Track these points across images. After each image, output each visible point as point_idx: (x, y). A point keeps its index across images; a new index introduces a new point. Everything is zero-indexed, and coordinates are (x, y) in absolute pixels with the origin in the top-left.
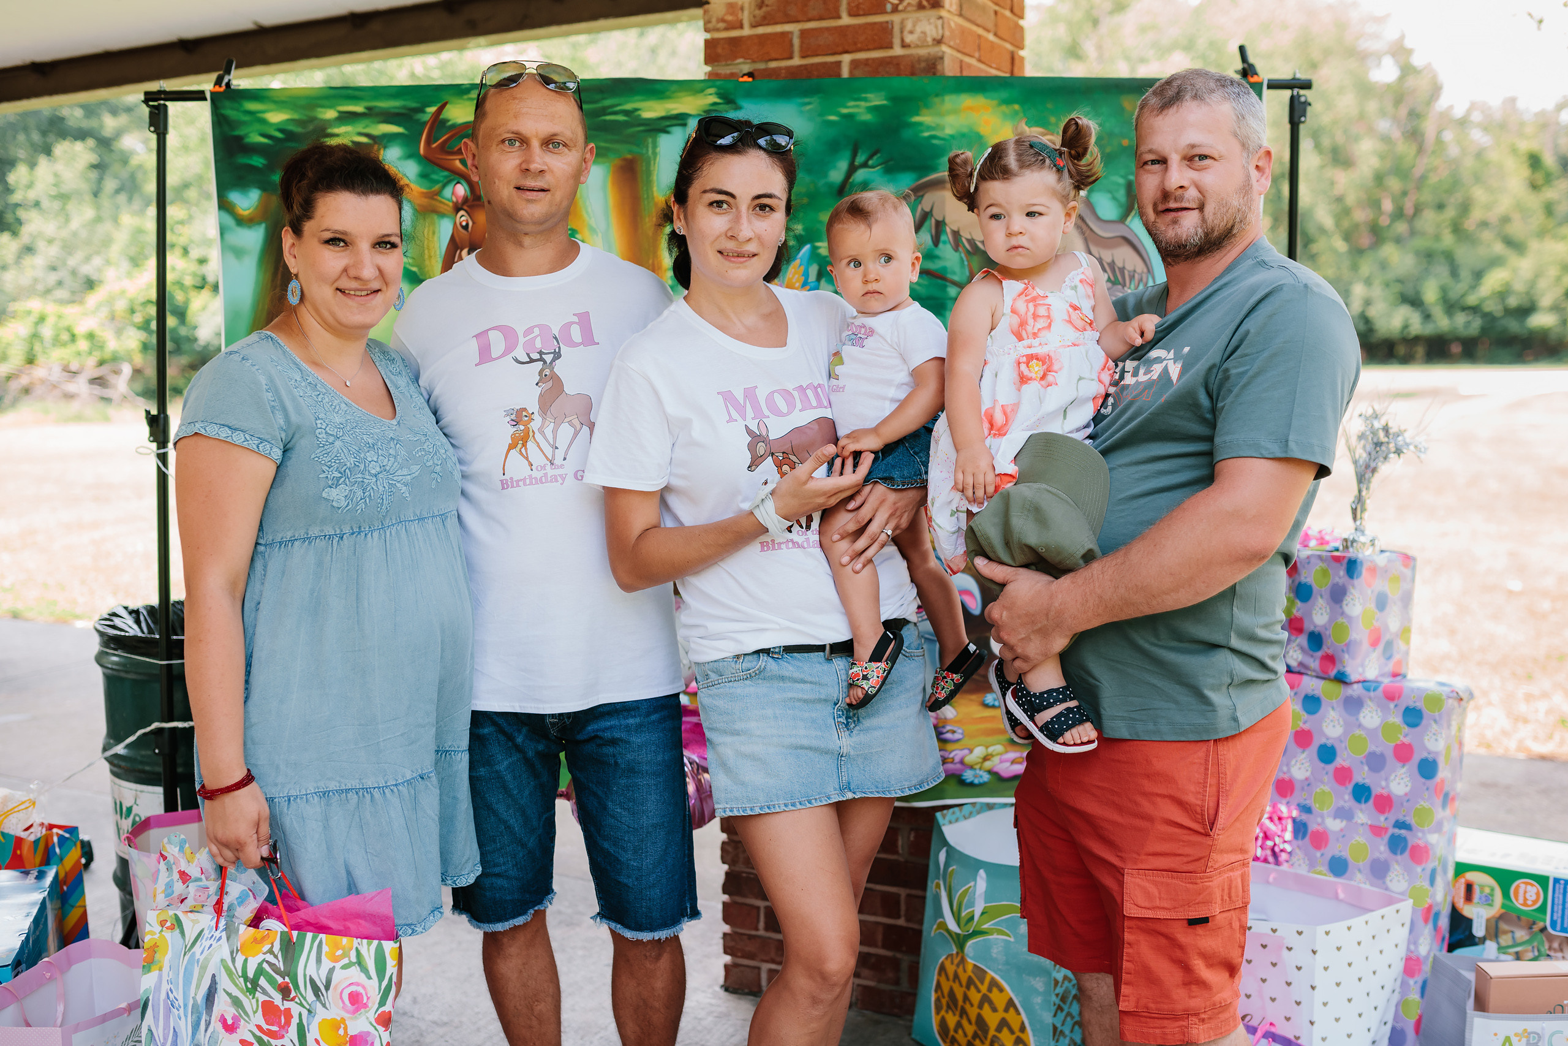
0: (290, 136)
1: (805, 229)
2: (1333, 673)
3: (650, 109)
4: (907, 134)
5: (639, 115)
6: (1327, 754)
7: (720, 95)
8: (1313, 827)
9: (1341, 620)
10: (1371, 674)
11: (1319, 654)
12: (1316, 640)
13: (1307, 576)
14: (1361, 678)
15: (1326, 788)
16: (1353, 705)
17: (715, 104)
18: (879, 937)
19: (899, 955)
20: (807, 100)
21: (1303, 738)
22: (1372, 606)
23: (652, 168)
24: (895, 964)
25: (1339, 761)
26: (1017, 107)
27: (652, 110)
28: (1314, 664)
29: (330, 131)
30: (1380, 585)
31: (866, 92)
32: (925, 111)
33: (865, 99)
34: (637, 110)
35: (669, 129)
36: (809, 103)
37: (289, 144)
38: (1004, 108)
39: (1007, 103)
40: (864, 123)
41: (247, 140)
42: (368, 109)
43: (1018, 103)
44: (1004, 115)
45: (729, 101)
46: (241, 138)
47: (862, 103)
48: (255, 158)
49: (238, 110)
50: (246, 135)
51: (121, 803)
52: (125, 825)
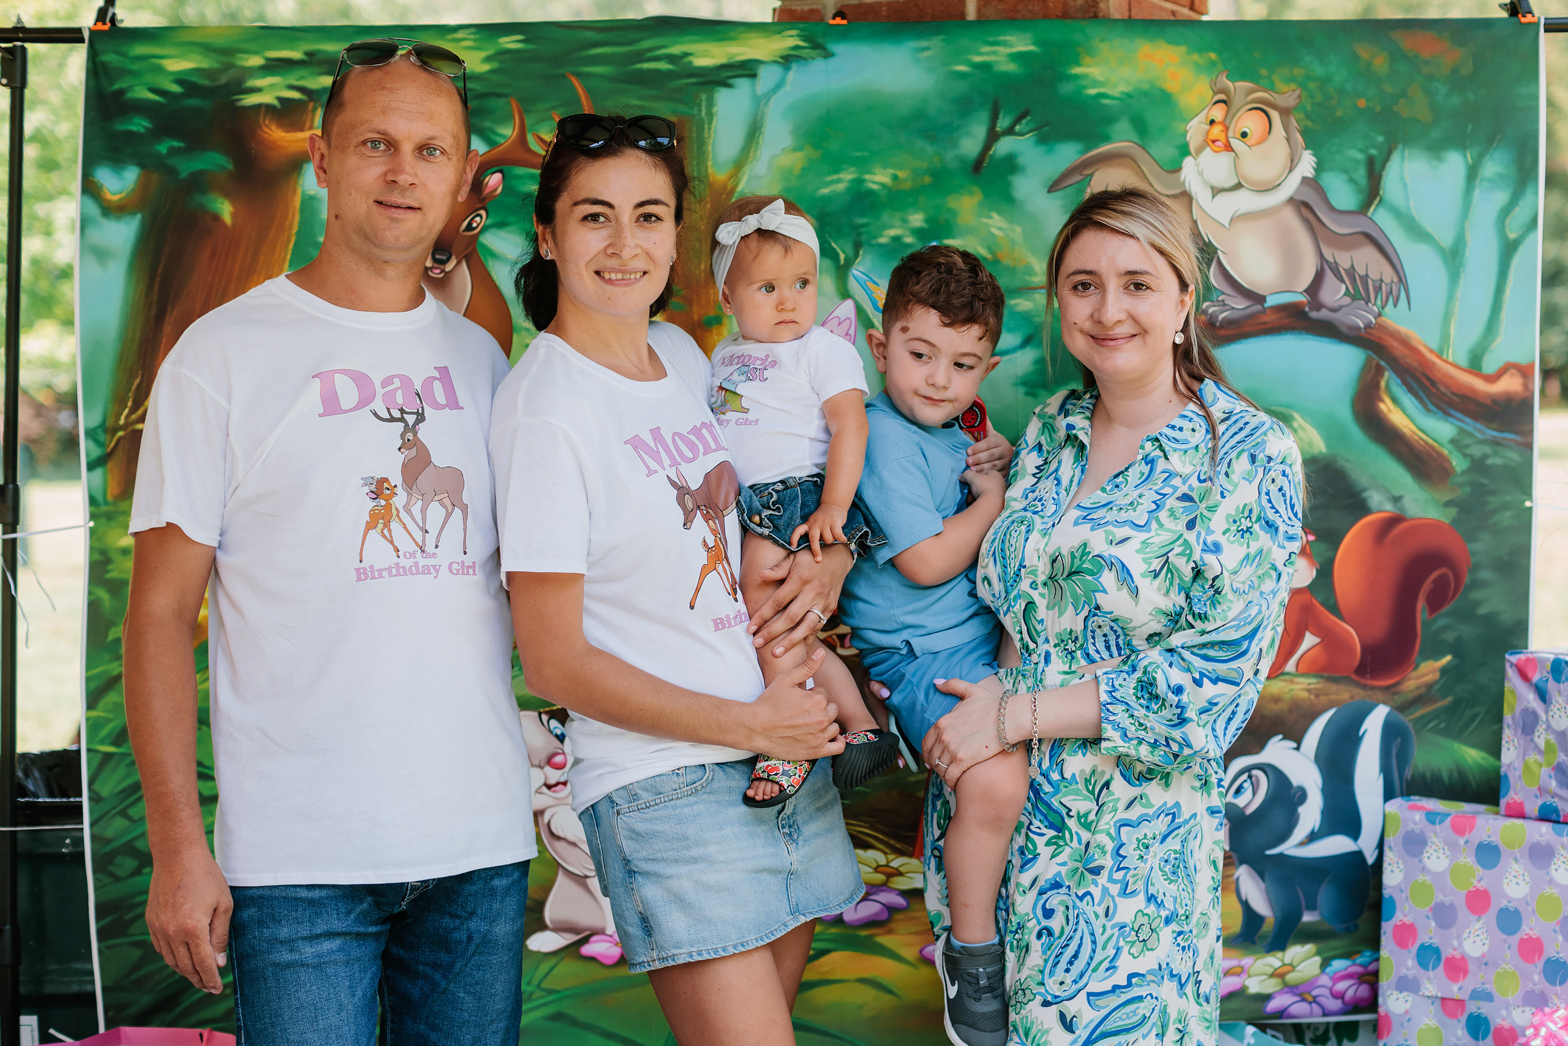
0: (192, 91)
4: (1064, 91)
5: (691, 62)
7: (801, 38)
17: (797, 47)
20: (924, 43)
23: (706, 135)
27: (709, 55)
29: (251, 83)
31: (1001, 35)
32: (1087, 60)
33: (1005, 44)
34: (687, 54)
35: (731, 81)
36: (927, 49)
37: (192, 102)
38: (1196, 57)
39: (1201, 50)
40: (1006, 75)
41: (130, 95)
42: (310, 54)
43: (1214, 50)
44: (1198, 67)
45: (818, 46)
46: (121, 92)
47: (1001, 49)
48: (137, 120)
49: (124, 55)
50: (129, 89)
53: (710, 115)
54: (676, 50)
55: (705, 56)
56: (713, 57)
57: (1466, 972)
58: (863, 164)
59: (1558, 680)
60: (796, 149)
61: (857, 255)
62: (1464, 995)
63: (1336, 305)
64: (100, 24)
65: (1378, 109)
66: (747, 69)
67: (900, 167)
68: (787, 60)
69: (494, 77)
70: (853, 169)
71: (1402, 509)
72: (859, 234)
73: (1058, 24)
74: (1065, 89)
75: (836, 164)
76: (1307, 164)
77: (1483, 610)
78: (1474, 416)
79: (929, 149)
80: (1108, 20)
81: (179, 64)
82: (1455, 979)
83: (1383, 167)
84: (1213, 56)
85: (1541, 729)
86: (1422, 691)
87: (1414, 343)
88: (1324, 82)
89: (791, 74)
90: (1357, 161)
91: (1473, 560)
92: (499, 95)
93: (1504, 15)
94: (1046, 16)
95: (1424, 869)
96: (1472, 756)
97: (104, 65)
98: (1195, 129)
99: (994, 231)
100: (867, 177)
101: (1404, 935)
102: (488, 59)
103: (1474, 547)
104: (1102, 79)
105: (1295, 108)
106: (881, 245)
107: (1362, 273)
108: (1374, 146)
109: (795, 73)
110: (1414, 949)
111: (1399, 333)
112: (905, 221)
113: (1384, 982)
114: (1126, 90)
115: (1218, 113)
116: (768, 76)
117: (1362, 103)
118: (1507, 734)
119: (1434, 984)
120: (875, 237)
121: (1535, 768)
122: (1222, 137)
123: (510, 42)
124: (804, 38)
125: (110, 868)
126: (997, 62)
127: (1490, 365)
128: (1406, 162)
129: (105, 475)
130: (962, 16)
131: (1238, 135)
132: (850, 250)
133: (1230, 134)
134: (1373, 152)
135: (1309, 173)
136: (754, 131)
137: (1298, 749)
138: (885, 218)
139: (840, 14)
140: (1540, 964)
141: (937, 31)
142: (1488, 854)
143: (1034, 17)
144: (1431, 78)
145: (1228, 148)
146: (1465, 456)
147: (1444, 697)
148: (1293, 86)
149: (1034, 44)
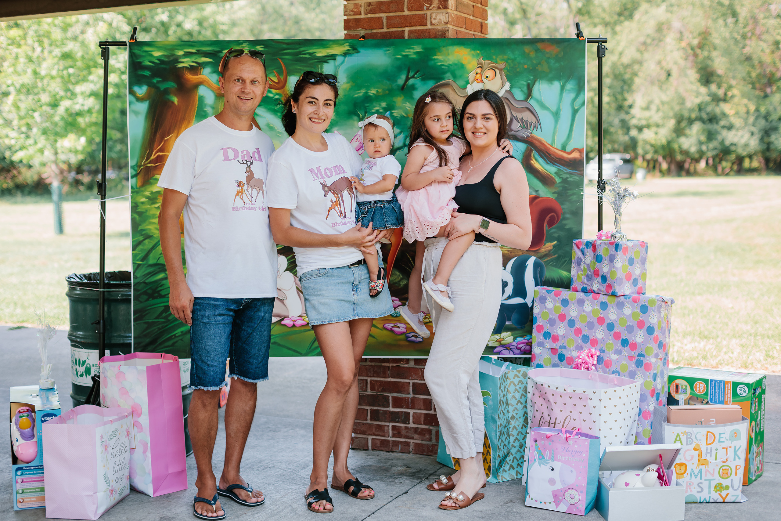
0: (162, 62)
1: (387, 105)
2: (610, 293)
3: (320, 53)
4: (431, 63)
5: (315, 55)
6: (611, 327)
7: (350, 46)
8: (605, 358)
9: (613, 270)
10: (627, 292)
11: (605, 285)
12: (604, 279)
13: (601, 251)
14: (623, 294)
15: (611, 342)
16: (620, 306)
17: (348, 50)
18: (422, 419)
19: (431, 428)
20: (388, 49)
21: (601, 321)
22: (627, 263)
24: (430, 431)
25: (615, 330)
26: (478, 52)
27: (321, 53)
28: (604, 289)
29: (181, 60)
30: (630, 255)
31: (413, 45)
32: (438, 54)
33: (413, 48)
34: (315, 52)
35: (328, 61)
37: (163, 66)
38: (473, 52)
39: (475, 50)
40: (413, 59)
41: (143, 64)
42: (198, 51)
43: (479, 50)
44: (473, 55)
45: (354, 49)
46: (140, 63)
47: (412, 50)
48: (146, 72)
49: (140, 50)
50: (143, 61)
51: (79, 360)
52: (82, 369)
54: (311, 51)
57: (558, 340)
58: (368, 87)
59: (587, 248)
60: (348, 83)
62: (558, 348)
63: (517, 130)
64: (132, 40)
65: (531, 68)
66: (333, 57)
68: (345, 54)
70: (365, 89)
71: (539, 194)
72: (366, 109)
75: (360, 87)
76: (507, 86)
77: (567, 227)
78: (563, 165)
79: (388, 83)
80: (449, 38)
81: (157, 54)
82: (555, 342)
83: (533, 86)
85: (582, 263)
86: (547, 252)
87: (543, 142)
88: (513, 60)
90: (524, 85)
91: (563, 211)
93: (575, 37)
94: (429, 38)
95: (546, 307)
96: (564, 274)
97: (134, 53)
98: (471, 76)
99: (407, 108)
100: (369, 91)
101: (540, 329)
103: (563, 207)
104: (443, 60)
105: (504, 68)
107: (526, 120)
108: (530, 80)
109: (347, 58)
110: (543, 333)
111: (539, 139)
112: (380, 105)
113: (533, 344)
114: (450, 63)
115: (479, 71)
116: (339, 59)
117: (526, 66)
118: (573, 265)
119: (549, 344)
121: (581, 276)
122: (480, 78)
125: (140, 299)
126: (410, 55)
127: (569, 149)
128: (541, 85)
129: (136, 180)
130: (403, 37)
131: (485, 77)
132: (363, 114)
133: (483, 77)
134: (529, 82)
135: (508, 88)
137: (505, 269)
138: (374, 104)
139: (363, 37)
140: (581, 337)
141: (393, 44)
142: (565, 302)
143: (426, 38)
144: (549, 58)
145: (482, 81)
146: (560, 178)
147: (555, 255)
149: (422, 48)
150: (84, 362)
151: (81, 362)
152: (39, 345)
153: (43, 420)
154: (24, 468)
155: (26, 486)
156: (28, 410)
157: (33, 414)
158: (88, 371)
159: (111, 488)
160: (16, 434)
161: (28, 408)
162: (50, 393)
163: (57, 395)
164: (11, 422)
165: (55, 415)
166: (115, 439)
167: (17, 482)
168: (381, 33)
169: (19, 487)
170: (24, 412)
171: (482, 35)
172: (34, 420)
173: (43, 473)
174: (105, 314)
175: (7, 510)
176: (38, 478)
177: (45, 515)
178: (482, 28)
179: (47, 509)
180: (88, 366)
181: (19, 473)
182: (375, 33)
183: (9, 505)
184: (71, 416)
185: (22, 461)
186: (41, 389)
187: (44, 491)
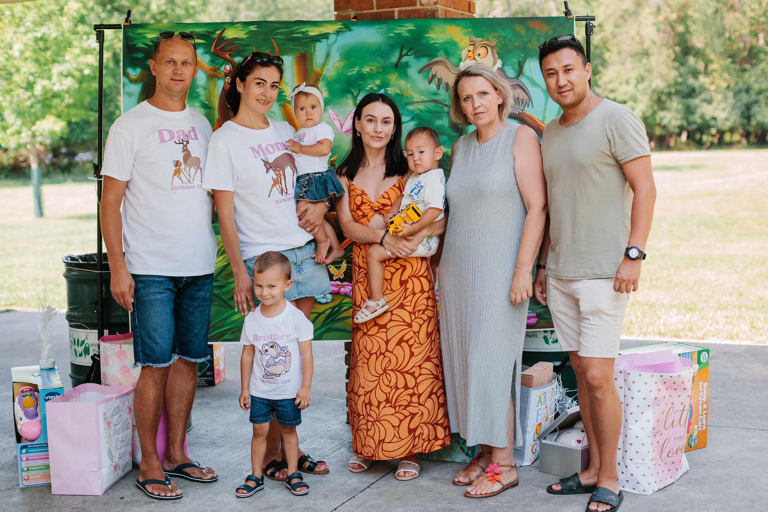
1: (381, 83)
5: (308, 34)
17: (341, 28)
23: (313, 57)
31: (404, 24)
32: (431, 32)
33: (405, 27)
34: (307, 31)
35: (321, 40)
36: (381, 28)
38: (465, 30)
39: (466, 28)
40: (405, 37)
41: (137, 46)
43: (470, 28)
44: (465, 33)
45: (348, 28)
46: (134, 45)
47: (404, 28)
48: (140, 54)
49: (134, 33)
50: (137, 44)
51: (78, 340)
52: (80, 349)
53: (314, 51)
54: (304, 30)
55: (313, 32)
56: (315, 32)
58: (362, 66)
60: (341, 61)
61: (359, 93)
64: (126, 23)
65: (522, 46)
67: (372, 66)
68: (338, 33)
69: (248, 39)
70: (358, 67)
72: (360, 87)
73: (422, 20)
74: (424, 41)
75: (353, 66)
76: (499, 63)
79: (382, 60)
80: (438, 18)
81: (151, 36)
83: (524, 64)
84: (470, 30)
87: (534, 118)
88: (504, 38)
89: (339, 37)
90: (515, 62)
92: (250, 45)
93: (564, 15)
94: (419, 18)
97: (128, 36)
98: (464, 53)
99: (402, 85)
100: (362, 69)
102: (246, 34)
104: (435, 38)
105: (495, 46)
106: (367, 90)
107: (518, 97)
108: (520, 58)
111: (529, 115)
112: (374, 83)
114: (443, 41)
115: (471, 48)
116: (332, 38)
117: (517, 44)
120: (365, 88)
122: (472, 55)
123: (253, 28)
124: (343, 25)
126: (403, 33)
128: (531, 63)
130: (394, 17)
131: (478, 55)
132: (357, 92)
133: (475, 55)
134: (520, 59)
135: (500, 66)
136: (328, 55)
138: (368, 82)
139: (355, 17)
141: (384, 23)
143: (415, 18)
144: (539, 36)
145: (474, 59)
148: (495, 39)
149: (414, 27)
150: (83, 342)
151: (80, 342)
152: (39, 326)
153: (47, 398)
154: (29, 446)
155: (30, 464)
156: (31, 390)
157: (36, 393)
158: (87, 351)
159: (114, 464)
160: (20, 413)
161: (30, 387)
162: (51, 373)
163: (58, 375)
164: (14, 401)
165: (58, 394)
166: (117, 416)
167: (22, 460)
168: (371, 13)
169: (24, 465)
170: (27, 391)
171: (470, 14)
172: (37, 400)
173: (48, 451)
174: (104, 294)
175: (13, 488)
176: (43, 455)
177: (51, 492)
178: (470, 7)
179: (52, 486)
180: (87, 345)
181: (24, 451)
182: (365, 14)
183: (14, 483)
184: (73, 395)
185: (26, 439)
186: (42, 369)
187: (49, 468)
